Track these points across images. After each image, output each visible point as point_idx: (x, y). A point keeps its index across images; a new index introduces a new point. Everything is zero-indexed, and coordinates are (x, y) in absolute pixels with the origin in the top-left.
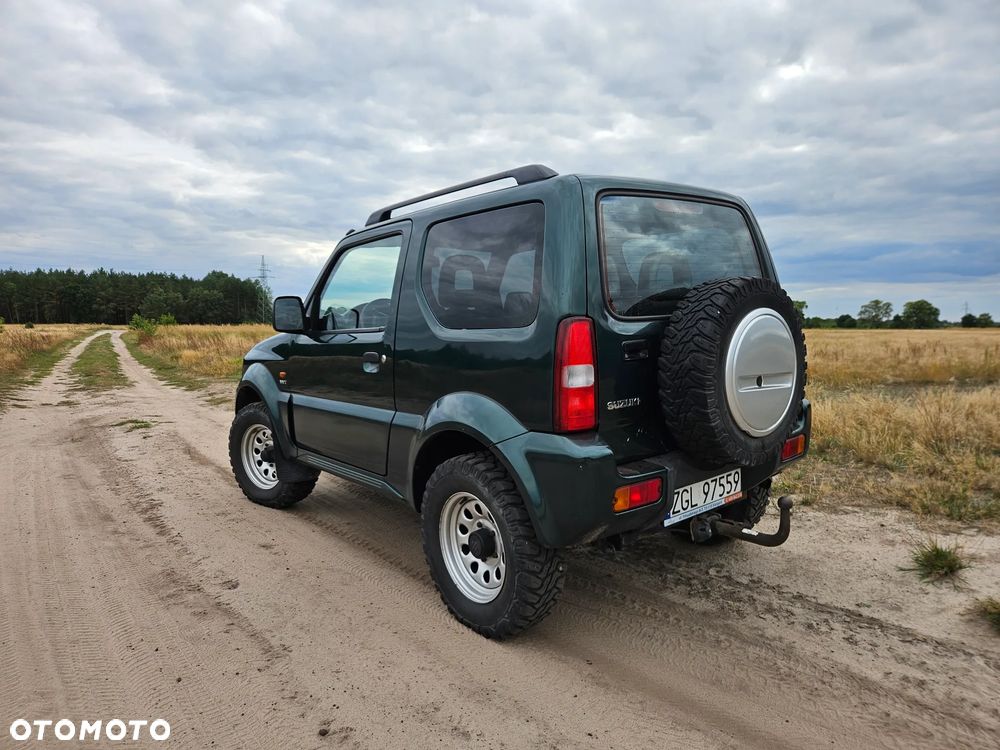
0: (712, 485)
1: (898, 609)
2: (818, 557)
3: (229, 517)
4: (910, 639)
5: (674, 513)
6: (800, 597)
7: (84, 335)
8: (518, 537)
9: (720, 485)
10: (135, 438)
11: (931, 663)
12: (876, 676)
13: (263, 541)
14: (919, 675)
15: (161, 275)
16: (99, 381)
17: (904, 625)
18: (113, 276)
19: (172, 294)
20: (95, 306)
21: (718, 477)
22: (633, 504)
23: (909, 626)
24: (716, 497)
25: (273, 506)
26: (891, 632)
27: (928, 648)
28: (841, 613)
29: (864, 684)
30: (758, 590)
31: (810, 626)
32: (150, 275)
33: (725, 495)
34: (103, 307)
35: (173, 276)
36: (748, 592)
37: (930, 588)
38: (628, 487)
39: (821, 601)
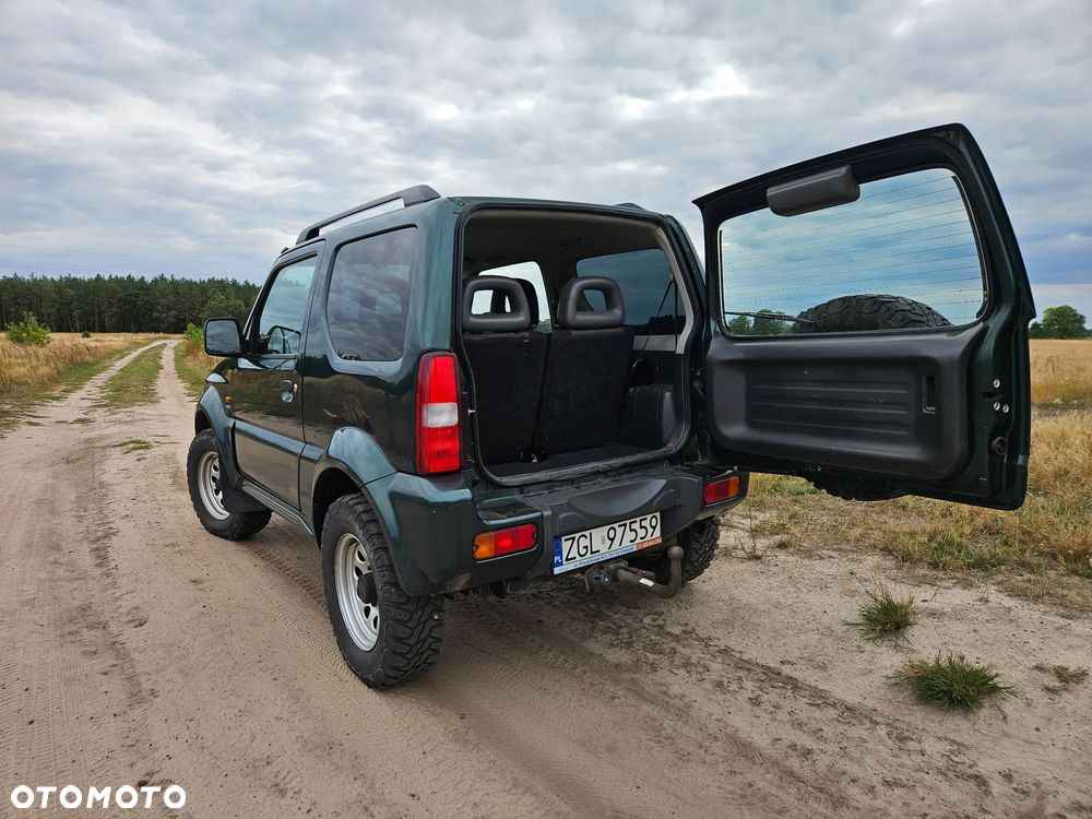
0: (620, 531)
1: (824, 667)
2: (765, 607)
3: (177, 549)
4: (819, 702)
5: (567, 559)
6: (725, 651)
7: (139, 345)
8: (386, 583)
9: (631, 530)
10: (129, 461)
11: (828, 731)
12: (761, 740)
13: (195, 576)
14: (809, 742)
15: (222, 281)
16: (126, 397)
17: (820, 687)
18: (174, 282)
19: (233, 302)
20: (155, 314)
21: (628, 522)
22: (498, 551)
23: (826, 688)
24: (626, 542)
25: (226, 538)
26: (803, 693)
27: (832, 713)
28: (759, 670)
29: (745, 750)
30: (685, 642)
31: (720, 684)
32: (211, 281)
33: (638, 540)
34: (164, 315)
35: (235, 282)
36: (673, 644)
37: (869, 646)
38: (493, 533)
39: (745, 657)
